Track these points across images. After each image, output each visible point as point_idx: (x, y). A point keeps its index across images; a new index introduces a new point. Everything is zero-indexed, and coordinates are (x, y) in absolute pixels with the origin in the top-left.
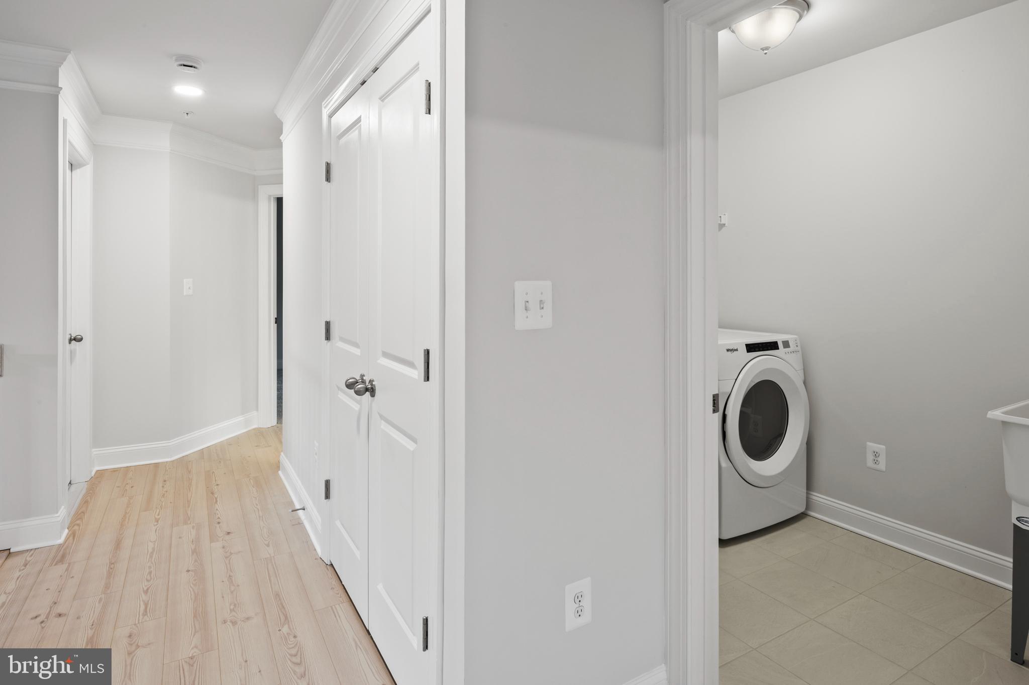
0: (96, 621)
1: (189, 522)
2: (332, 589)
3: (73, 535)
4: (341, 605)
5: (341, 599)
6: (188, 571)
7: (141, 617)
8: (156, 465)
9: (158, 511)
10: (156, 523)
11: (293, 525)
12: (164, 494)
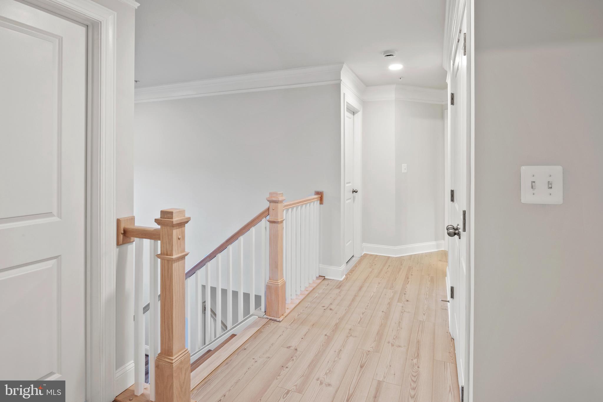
0: (341, 317)
1: (392, 289)
2: (449, 352)
3: (346, 278)
4: (451, 364)
5: (452, 361)
6: (383, 312)
7: (357, 324)
8: (389, 257)
9: (381, 279)
10: (378, 284)
11: (442, 309)
12: (387, 272)
